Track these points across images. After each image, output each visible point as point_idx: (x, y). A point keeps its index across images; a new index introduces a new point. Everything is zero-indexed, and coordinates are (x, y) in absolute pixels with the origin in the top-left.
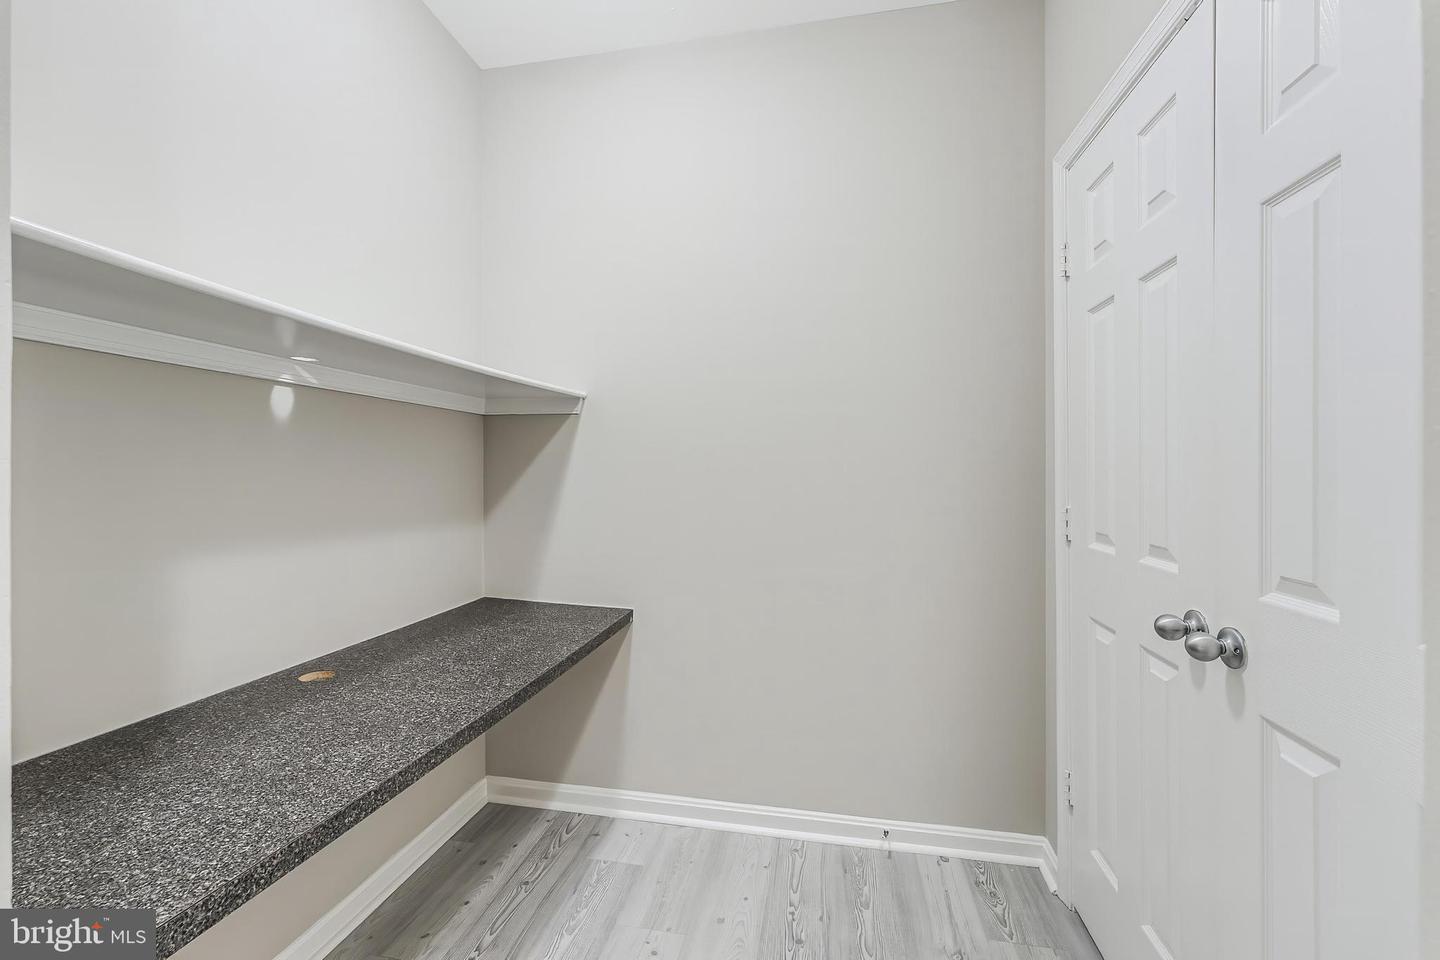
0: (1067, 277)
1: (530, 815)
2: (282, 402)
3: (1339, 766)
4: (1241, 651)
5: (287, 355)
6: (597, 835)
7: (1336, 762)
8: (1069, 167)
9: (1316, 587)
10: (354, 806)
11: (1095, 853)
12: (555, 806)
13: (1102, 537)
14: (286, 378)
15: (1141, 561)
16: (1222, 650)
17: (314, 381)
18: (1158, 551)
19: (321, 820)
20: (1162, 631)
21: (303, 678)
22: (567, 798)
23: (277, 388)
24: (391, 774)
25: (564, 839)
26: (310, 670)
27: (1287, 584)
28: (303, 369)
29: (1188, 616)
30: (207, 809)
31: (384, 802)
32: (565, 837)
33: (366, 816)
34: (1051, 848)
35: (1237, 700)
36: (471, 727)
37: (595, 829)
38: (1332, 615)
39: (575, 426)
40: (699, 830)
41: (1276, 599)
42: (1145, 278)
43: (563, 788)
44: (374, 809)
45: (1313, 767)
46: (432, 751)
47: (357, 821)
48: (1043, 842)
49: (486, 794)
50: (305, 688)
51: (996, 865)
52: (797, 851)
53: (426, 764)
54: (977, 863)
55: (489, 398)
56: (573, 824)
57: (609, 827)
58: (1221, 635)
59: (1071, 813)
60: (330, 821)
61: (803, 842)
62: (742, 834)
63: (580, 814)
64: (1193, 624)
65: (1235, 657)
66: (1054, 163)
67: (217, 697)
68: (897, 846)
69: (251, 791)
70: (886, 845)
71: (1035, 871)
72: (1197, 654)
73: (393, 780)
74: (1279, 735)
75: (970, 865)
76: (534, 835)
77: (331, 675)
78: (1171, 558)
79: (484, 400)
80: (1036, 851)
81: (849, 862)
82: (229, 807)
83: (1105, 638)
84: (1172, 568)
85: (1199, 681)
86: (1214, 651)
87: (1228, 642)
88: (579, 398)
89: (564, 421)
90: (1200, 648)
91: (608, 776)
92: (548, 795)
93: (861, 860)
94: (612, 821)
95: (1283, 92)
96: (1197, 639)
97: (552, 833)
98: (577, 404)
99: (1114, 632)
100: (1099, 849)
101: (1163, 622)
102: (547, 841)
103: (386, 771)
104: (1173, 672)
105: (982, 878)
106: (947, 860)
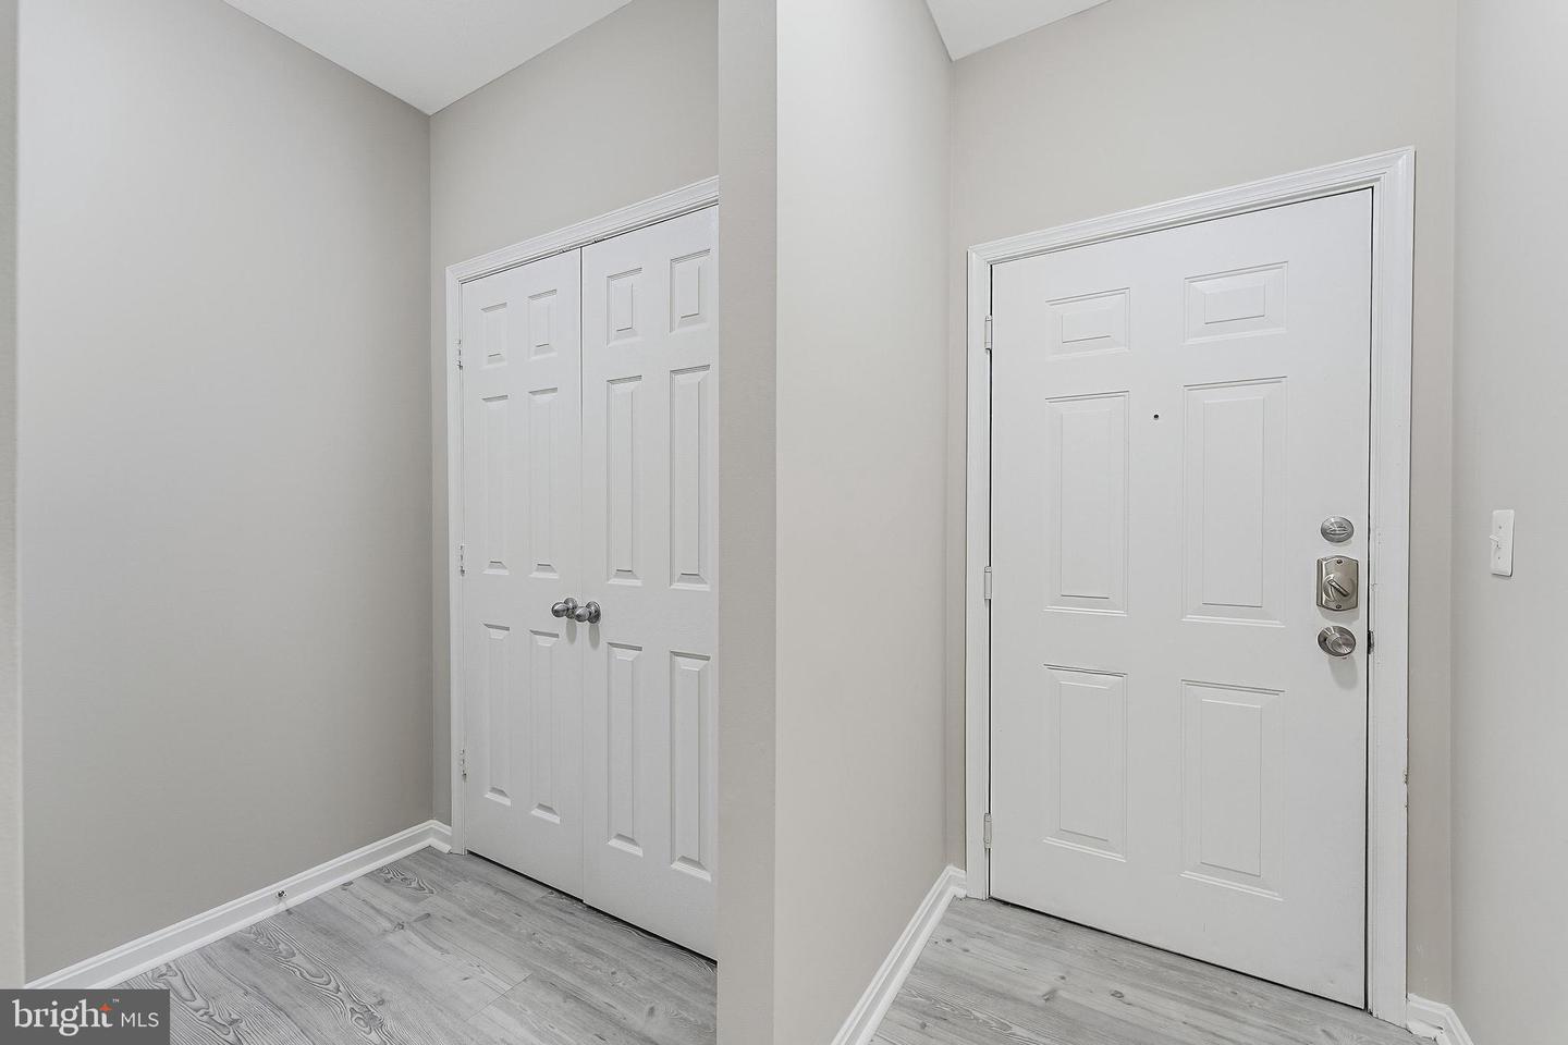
3: (642, 651)
4: (599, 612)
8: (462, 282)
9: (632, 571)
11: (489, 795)
13: (496, 564)
15: (531, 576)
16: (589, 614)
18: (543, 567)
20: (557, 613)
27: (619, 573)
29: (567, 602)
34: (443, 824)
35: (595, 642)
38: (639, 584)
41: (615, 582)
45: (631, 655)
48: (433, 824)
51: (395, 863)
54: (380, 870)
58: (588, 607)
59: (466, 781)
61: (167, 964)
64: (571, 605)
65: (595, 616)
66: (448, 271)
70: (282, 907)
71: (428, 848)
72: (577, 620)
74: (615, 649)
75: (369, 876)
78: (553, 570)
80: (427, 832)
81: (245, 943)
83: (497, 635)
84: (553, 576)
85: (572, 636)
86: (585, 616)
87: (593, 609)
90: (579, 616)
93: (259, 934)
96: (576, 612)
100: (492, 790)
101: (556, 608)
104: (555, 640)
105: (389, 876)
106: (351, 883)
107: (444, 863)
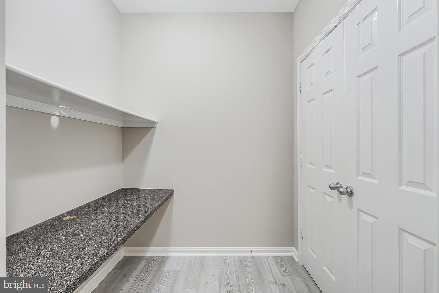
0: (301, 92)
1: (140, 258)
2: (55, 122)
3: (378, 219)
4: (352, 192)
5: (57, 105)
6: (163, 262)
7: (377, 218)
8: (301, 62)
9: (372, 175)
10: (100, 260)
11: (309, 250)
12: (148, 254)
13: (311, 164)
14: (56, 113)
15: (323, 170)
16: (347, 192)
17: (66, 115)
18: (328, 167)
19: (91, 266)
20: (331, 188)
21: (64, 219)
22: (152, 251)
23: (53, 117)
24: (111, 247)
25: (152, 265)
26: (67, 216)
27: (364, 174)
28: (63, 110)
29: (337, 184)
30: (44, 266)
31: (109, 257)
32: (153, 264)
33: (104, 262)
34: (296, 251)
35: (351, 205)
36: (132, 230)
37: (163, 260)
38: (376, 182)
39: (155, 131)
40: (196, 257)
41: (361, 178)
42: (324, 94)
43: (151, 248)
44: (106, 260)
45: (370, 220)
46: (122, 239)
47: (101, 264)
48: (294, 248)
49: (123, 253)
50: (66, 222)
51: (281, 256)
52: (226, 259)
53: (120, 243)
54: (277, 257)
55: (124, 121)
56: (155, 260)
57: (167, 259)
58: (346, 188)
59: (302, 240)
60: (93, 266)
61: (228, 256)
62: (209, 256)
63: (156, 256)
64: (339, 186)
65: (350, 194)
66: (297, 60)
67: (32, 228)
68: (255, 254)
69: (59, 259)
70: (252, 255)
71: (292, 257)
72: (341, 194)
73: (111, 250)
74: (361, 213)
75: (274, 257)
76: (142, 264)
77: (75, 217)
78: (332, 169)
79: (122, 122)
80: (292, 251)
81: (242, 261)
82: (53, 265)
83: (312, 191)
84: (332, 171)
85: (340, 200)
86: (346, 192)
87: (349, 190)
88: (156, 122)
89: (151, 129)
90: (342, 192)
91: (166, 243)
92: (145, 251)
93: (245, 260)
94: (168, 257)
95: (363, 49)
96: (341, 190)
97: (148, 263)
98: (155, 124)
99: (315, 189)
100: (310, 248)
101: (332, 186)
102: (147, 266)
103: (108, 247)
104: (332, 199)
105: (279, 261)
106: (269, 257)
107: (295, 265)
